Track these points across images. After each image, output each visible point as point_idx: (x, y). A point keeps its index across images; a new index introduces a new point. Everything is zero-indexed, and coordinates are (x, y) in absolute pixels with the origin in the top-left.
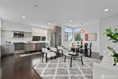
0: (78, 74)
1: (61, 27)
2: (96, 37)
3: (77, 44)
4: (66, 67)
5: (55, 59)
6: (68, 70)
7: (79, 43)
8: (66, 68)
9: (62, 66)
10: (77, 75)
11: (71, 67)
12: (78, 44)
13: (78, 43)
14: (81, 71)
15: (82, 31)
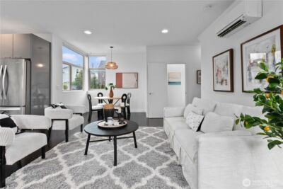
0: (144, 176)
1: (50, 44)
2: (137, 80)
3: (98, 96)
4: (102, 171)
5: (43, 157)
6: (113, 177)
7: (102, 95)
8: (105, 175)
9: (88, 172)
10: (144, 181)
11: (115, 164)
12: (101, 98)
13: (100, 95)
14: (144, 164)
15: (112, 65)
